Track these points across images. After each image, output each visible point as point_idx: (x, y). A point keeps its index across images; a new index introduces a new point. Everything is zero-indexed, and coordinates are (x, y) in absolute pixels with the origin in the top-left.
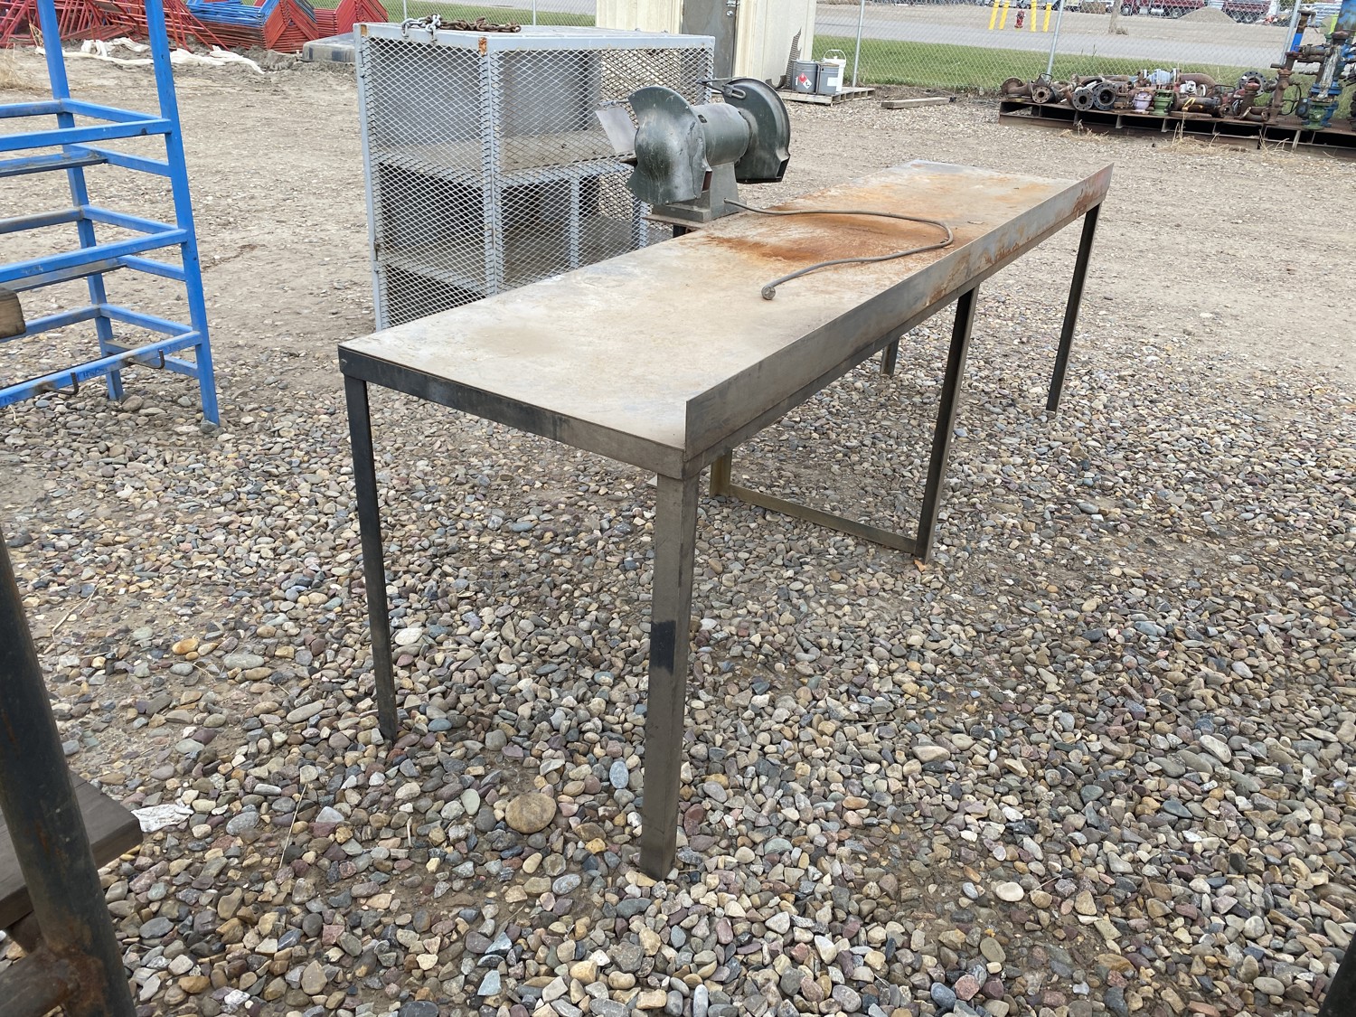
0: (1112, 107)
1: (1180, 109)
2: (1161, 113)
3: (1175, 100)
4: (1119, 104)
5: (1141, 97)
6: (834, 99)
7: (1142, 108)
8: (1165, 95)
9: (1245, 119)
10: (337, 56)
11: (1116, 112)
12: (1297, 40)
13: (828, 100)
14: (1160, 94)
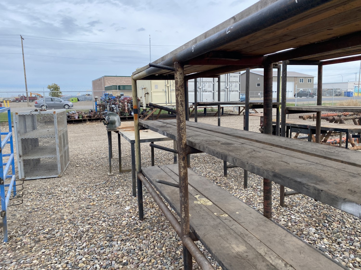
0: (71, 119)
1: (84, 117)
2: (81, 119)
3: (82, 116)
4: (72, 118)
5: (76, 116)
7: (77, 118)
8: (81, 115)
9: (96, 117)
11: (72, 119)
12: (96, 103)
14: (79, 115)
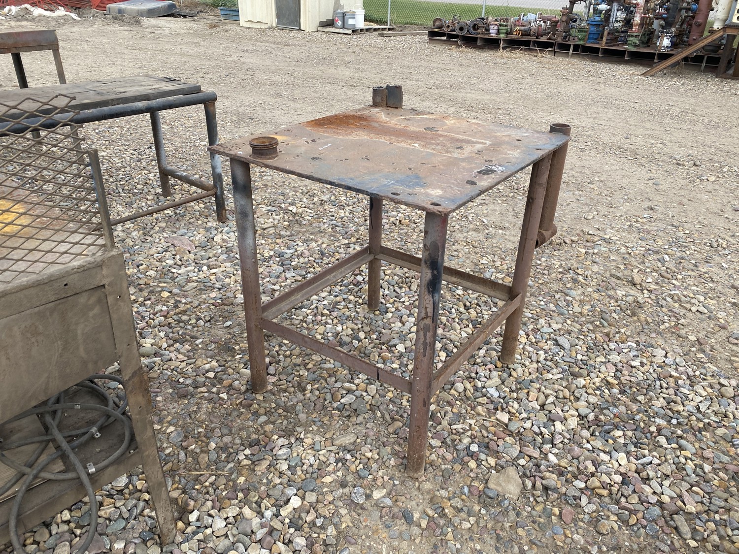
0: (478, 33)
2: (502, 36)
3: (512, 29)
6: (353, 31)
7: (493, 33)
8: (504, 26)
9: (548, 39)
10: (120, 11)
11: (479, 36)
13: (349, 32)
14: (501, 25)
